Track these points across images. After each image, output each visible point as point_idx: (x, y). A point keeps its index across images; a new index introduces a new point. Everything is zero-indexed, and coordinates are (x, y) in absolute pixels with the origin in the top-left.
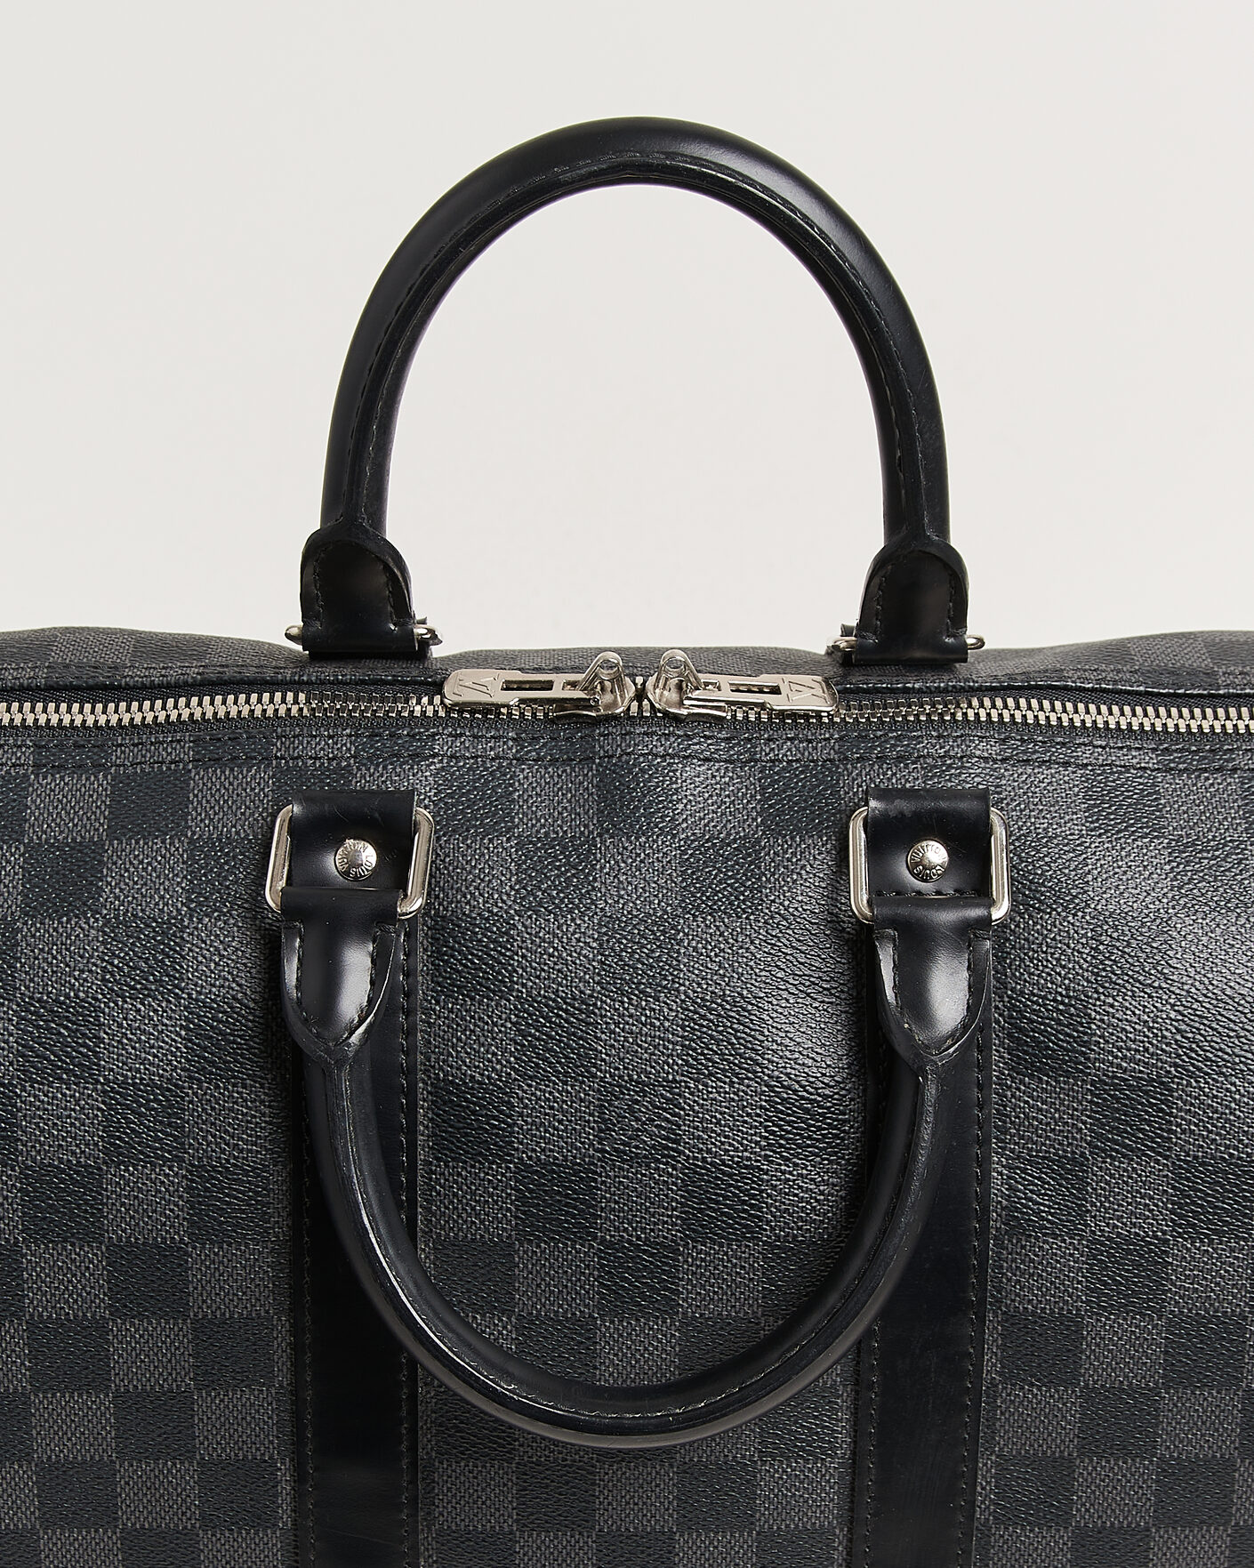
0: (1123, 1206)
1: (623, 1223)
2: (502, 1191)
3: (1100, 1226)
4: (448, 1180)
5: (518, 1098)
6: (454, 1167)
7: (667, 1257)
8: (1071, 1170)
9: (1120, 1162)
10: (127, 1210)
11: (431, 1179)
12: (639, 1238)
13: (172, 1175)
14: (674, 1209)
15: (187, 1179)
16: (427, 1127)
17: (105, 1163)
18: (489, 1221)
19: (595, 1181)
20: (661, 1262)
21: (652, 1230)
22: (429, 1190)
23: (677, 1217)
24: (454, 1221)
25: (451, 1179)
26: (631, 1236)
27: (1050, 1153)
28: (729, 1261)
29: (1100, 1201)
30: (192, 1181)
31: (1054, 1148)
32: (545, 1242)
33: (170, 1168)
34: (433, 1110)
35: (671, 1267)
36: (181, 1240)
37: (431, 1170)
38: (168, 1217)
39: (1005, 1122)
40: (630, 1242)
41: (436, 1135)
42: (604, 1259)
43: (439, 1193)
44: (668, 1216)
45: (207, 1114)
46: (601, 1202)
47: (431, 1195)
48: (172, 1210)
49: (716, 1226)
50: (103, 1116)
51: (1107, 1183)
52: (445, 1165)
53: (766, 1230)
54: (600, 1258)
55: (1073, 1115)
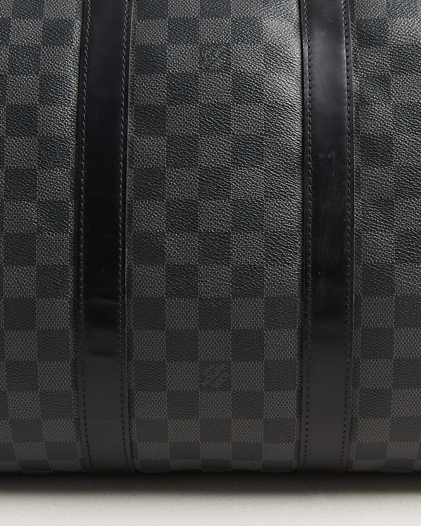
0: (405, 92)
1: (209, 96)
2: (162, 84)
3: (396, 100)
4: (141, 82)
5: (168, 50)
6: (143, 76)
7: (226, 110)
8: (384, 80)
9: (403, 76)
10: (16, 92)
11: (134, 82)
12: (215, 102)
13: (35, 79)
14: (229, 90)
15: (40, 80)
16: (133, 63)
17: (8, 74)
18: (156, 96)
19: (198, 80)
20: (224, 112)
21: (220, 99)
22: (133, 86)
23: (230, 93)
24: (143, 97)
25: (142, 81)
26: (212, 101)
27: (375, 75)
28: (251, 111)
29: (396, 91)
30: (42, 81)
31: (377, 73)
32: (179, 105)
33: (34, 76)
34: (136, 56)
35: (228, 114)
36: (36, 104)
37: (134, 78)
38: (31, 94)
39: (357, 64)
40: (211, 104)
41: (137, 65)
42: (201, 111)
43: (137, 87)
44: (227, 93)
45: (49, 57)
46: (200, 88)
47: (134, 88)
48: (33, 92)
49: (246, 97)
50: (9, 57)
51: (399, 84)
52: (140, 76)
53: (265, 99)
54: (200, 110)
55: (383, 60)
